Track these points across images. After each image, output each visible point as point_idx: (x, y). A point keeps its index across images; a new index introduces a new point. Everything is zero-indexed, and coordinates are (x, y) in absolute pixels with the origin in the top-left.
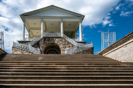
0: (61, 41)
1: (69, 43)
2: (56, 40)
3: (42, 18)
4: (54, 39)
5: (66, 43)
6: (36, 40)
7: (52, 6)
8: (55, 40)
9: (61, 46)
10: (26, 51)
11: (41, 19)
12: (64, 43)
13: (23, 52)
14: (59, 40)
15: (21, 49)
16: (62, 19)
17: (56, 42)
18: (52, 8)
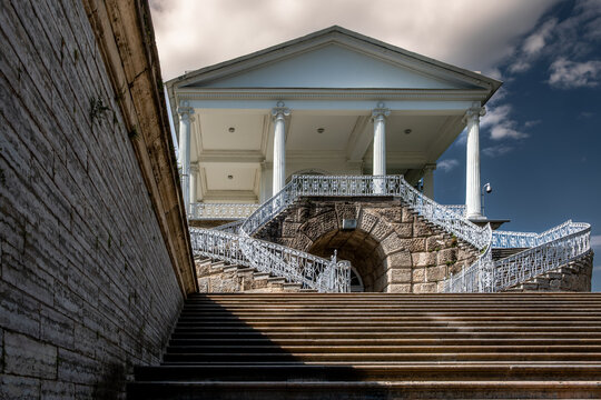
0: (390, 216)
1: (430, 229)
2: (368, 211)
3: (281, 98)
4: (353, 210)
5: (416, 231)
6: (264, 214)
7: (336, 31)
8: (361, 211)
9: (390, 246)
10: (267, 277)
11: (273, 105)
12: (405, 230)
13: (249, 282)
14: (382, 214)
15: (240, 267)
16: (381, 100)
17: (365, 225)
18: (332, 42)
